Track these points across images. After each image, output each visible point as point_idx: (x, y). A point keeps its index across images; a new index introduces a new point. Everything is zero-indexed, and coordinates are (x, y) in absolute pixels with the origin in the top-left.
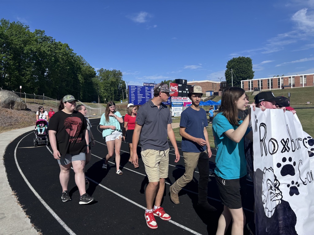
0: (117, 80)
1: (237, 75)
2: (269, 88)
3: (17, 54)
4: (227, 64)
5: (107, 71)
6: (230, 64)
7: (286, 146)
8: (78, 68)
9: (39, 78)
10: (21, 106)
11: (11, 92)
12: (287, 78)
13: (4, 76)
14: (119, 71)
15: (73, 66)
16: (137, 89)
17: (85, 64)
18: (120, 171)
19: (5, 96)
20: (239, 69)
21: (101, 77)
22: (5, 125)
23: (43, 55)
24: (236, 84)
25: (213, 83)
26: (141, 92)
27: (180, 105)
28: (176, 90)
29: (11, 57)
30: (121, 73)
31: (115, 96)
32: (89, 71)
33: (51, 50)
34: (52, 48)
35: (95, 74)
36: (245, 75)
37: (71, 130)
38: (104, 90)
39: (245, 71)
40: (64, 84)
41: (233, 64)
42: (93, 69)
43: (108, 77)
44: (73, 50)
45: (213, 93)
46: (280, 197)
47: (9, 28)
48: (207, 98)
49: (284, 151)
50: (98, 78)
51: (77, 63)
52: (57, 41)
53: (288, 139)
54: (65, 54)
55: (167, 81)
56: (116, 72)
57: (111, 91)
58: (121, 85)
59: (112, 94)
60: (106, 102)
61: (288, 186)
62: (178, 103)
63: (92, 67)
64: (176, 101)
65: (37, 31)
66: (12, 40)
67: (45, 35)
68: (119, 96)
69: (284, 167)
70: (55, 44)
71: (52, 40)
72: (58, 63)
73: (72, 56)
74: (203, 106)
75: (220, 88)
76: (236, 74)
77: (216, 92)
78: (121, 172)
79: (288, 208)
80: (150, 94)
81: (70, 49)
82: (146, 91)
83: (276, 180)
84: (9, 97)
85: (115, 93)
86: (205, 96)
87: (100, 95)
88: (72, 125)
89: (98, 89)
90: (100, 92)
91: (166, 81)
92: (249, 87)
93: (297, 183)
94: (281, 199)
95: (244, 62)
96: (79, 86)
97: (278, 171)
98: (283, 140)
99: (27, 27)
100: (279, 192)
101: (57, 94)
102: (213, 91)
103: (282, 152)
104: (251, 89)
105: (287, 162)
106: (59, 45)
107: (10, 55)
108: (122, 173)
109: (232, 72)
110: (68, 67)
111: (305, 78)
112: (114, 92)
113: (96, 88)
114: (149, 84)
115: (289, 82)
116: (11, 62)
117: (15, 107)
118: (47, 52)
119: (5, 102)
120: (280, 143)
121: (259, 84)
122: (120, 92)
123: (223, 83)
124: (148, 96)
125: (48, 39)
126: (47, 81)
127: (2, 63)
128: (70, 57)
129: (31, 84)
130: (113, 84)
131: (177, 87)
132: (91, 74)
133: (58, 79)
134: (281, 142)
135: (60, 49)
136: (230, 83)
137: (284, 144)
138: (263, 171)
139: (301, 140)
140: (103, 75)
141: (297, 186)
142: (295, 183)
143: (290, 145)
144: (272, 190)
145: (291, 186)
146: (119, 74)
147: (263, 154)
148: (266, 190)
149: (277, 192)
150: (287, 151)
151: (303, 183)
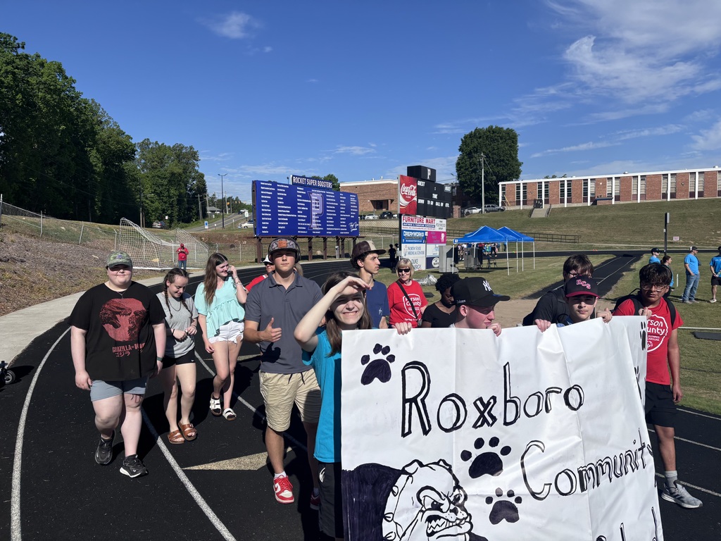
0: (185, 170)
2: (562, 201)
4: (460, 143)
5: (160, 147)
6: (469, 141)
7: (486, 414)
8: (87, 132)
12: (603, 180)
14: (191, 148)
15: (75, 123)
16: (276, 191)
17: (107, 122)
18: (229, 411)
21: (143, 161)
26: (286, 201)
27: (419, 238)
28: (413, 197)
30: (195, 153)
31: (180, 209)
32: (118, 143)
34: (17, 68)
35: (133, 151)
36: (503, 169)
37: (116, 326)
38: (152, 193)
39: (503, 160)
40: (50, 172)
41: (475, 142)
42: (129, 137)
43: (162, 163)
44: (74, 82)
46: (466, 527)
49: (479, 423)
50: (138, 165)
51: (84, 117)
53: (494, 398)
54: (52, 88)
56: (184, 151)
57: (170, 197)
58: (193, 183)
59: (172, 205)
61: (489, 500)
62: (415, 234)
63: (124, 133)
64: (412, 228)
68: (189, 209)
69: (478, 458)
70: (26, 58)
71: (16, 46)
73: (72, 97)
78: (234, 414)
80: (308, 205)
81: (67, 78)
82: (299, 198)
83: (457, 487)
85: (180, 202)
87: (143, 207)
88: (118, 316)
89: (137, 191)
90: (142, 198)
92: (518, 197)
93: (511, 494)
94: (469, 532)
95: (501, 139)
96: (92, 179)
97: (462, 468)
98: (481, 399)
100: (465, 515)
103: (475, 426)
104: (521, 203)
105: (486, 448)
106: (35, 63)
108: (234, 416)
110: (63, 127)
111: (644, 182)
112: (178, 200)
113: (133, 189)
114: (306, 178)
115: (608, 190)
120: (471, 408)
121: (540, 192)
122: (193, 200)
124: (304, 212)
128: (67, 99)
130: (175, 180)
131: (415, 187)
132: (122, 151)
134: (475, 403)
136: (467, 187)
137: (482, 409)
138: (404, 468)
139: (557, 392)
140: (150, 156)
141: (512, 500)
142: (505, 493)
143: (498, 410)
144: (441, 510)
145: (496, 500)
146: (190, 156)
147: (410, 432)
148: (407, 510)
149: (461, 515)
150: (488, 424)
151: (533, 494)
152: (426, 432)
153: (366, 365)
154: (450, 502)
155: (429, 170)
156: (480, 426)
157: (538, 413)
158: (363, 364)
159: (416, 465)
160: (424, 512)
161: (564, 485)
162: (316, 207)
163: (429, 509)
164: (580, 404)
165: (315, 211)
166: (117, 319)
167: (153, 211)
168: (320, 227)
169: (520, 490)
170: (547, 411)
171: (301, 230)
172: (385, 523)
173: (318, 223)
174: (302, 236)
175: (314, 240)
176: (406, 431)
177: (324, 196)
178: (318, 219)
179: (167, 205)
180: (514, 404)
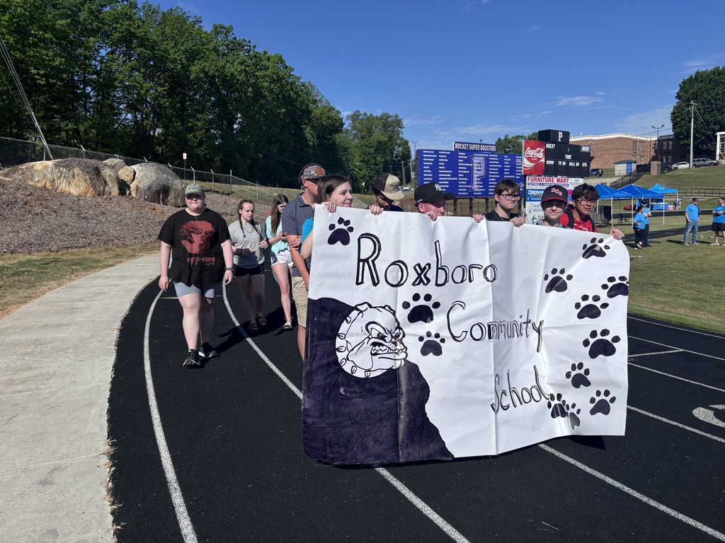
0: (391, 138)
1: (707, 117)
3: (178, 83)
5: (368, 118)
6: (688, 87)
7: (422, 276)
8: (303, 112)
9: (222, 137)
11: (162, 166)
13: (154, 133)
14: (396, 116)
15: (293, 106)
16: (438, 158)
17: (321, 101)
19: (149, 174)
20: (712, 101)
21: (354, 132)
22: (148, 240)
23: (229, 82)
24: (703, 143)
25: (635, 141)
26: (447, 166)
28: (541, 159)
29: (166, 90)
30: (400, 121)
32: (329, 118)
33: (246, 71)
34: (248, 66)
35: (342, 124)
37: (191, 242)
38: (361, 161)
40: (274, 148)
41: (696, 88)
42: (338, 112)
43: (370, 132)
44: (292, 70)
45: (634, 167)
46: (403, 355)
47: (159, 24)
48: (617, 179)
49: (417, 282)
50: (349, 135)
51: (301, 99)
52: (260, 50)
53: (429, 265)
54: (275, 78)
55: (513, 138)
56: (390, 120)
57: (376, 164)
58: (398, 150)
60: (364, 191)
61: (421, 339)
63: (334, 109)
64: (539, 187)
65: (216, 27)
66: (166, 51)
67: (233, 36)
69: (415, 309)
70: (255, 57)
71: (248, 48)
72: (262, 101)
73: (291, 83)
74: (612, 199)
75: (653, 154)
76: (704, 114)
77: (643, 163)
79: (415, 375)
80: (470, 169)
81: (287, 67)
82: (461, 162)
83: (399, 327)
84: (158, 178)
86: (613, 176)
87: (351, 175)
88: (193, 234)
89: (348, 160)
90: (352, 167)
91: (510, 137)
93: (437, 336)
94: (405, 359)
96: (306, 152)
97: (403, 314)
98: (419, 265)
99: (197, 21)
100: (403, 347)
101: (260, 173)
102: (635, 162)
103: (414, 284)
105: (422, 302)
106: (263, 58)
107: (162, 85)
109: (692, 109)
110: (283, 110)
112: (384, 168)
113: (344, 159)
114: (469, 143)
116: (165, 102)
117: (171, 199)
118: (238, 77)
119: (150, 188)
120: (411, 271)
122: (397, 166)
123: (665, 140)
124: (465, 176)
125: (239, 44)
126: (240, 142)
127: (148, 102)
128: (287, 85)
129: (206, 149)
130: (381, 148)
131: (542, 150)
132: (333, 125)
133: (262, 137)
134: (415, 268)
135: (266, 69)
136: (683, 139)
137: (420, 272)
138: (356, 306)
139: (479, 268)
140: (359, 126)
141: (438, 340)
142: (433, 335)
143: (431, 274)
144: (385, 341)
145: (426, 339)
146: (395, 124)
147: (362, 282)
148: (357, 335)
149: (399, 347)
150: (424, 284)
151: (454, 337)
152: (375, 284)
153: (333, 231)
154: (392, 337)
155: (560, 133)
156: (417, 285)
157: (462, 281)
158: (330, 230)
159: (366, 306)
160: (370, 339)
161: (477, 333)
162: (478, 170)
163: (375, 338)
164: (494, 279)
165: (476, 174)
166: (191, 236)
167: (361, 178)
168: (481, 188)
169: (445, 333)
170: (470, 281)
171: (462, 191)
172: (338, 340)
173: (480, 185)
174: (463, 197)
175: (475, 200)
176: (360, 281)
177: (487, 159)
178: (479, 181)
179: (374, 172)
180: (444, 271)
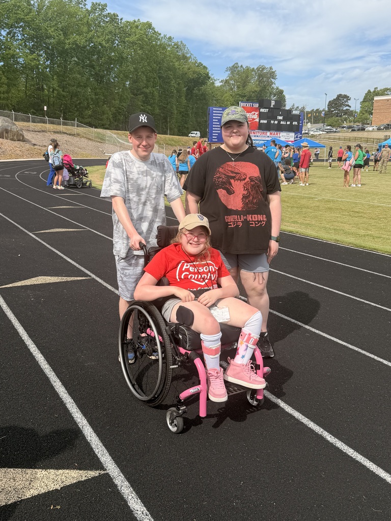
10: (17, 136)
14: (271, 68)
28: (255, 119)
32: (195, 72)
37: (230, 192)
56: (265, 71)
84: (2, 125)
88: (232, 181)
117: (10, 137)
131: (257, 113)
132: (198, 79)
146: (269, 76)
155: (272, 102)
166: (230, 184)
